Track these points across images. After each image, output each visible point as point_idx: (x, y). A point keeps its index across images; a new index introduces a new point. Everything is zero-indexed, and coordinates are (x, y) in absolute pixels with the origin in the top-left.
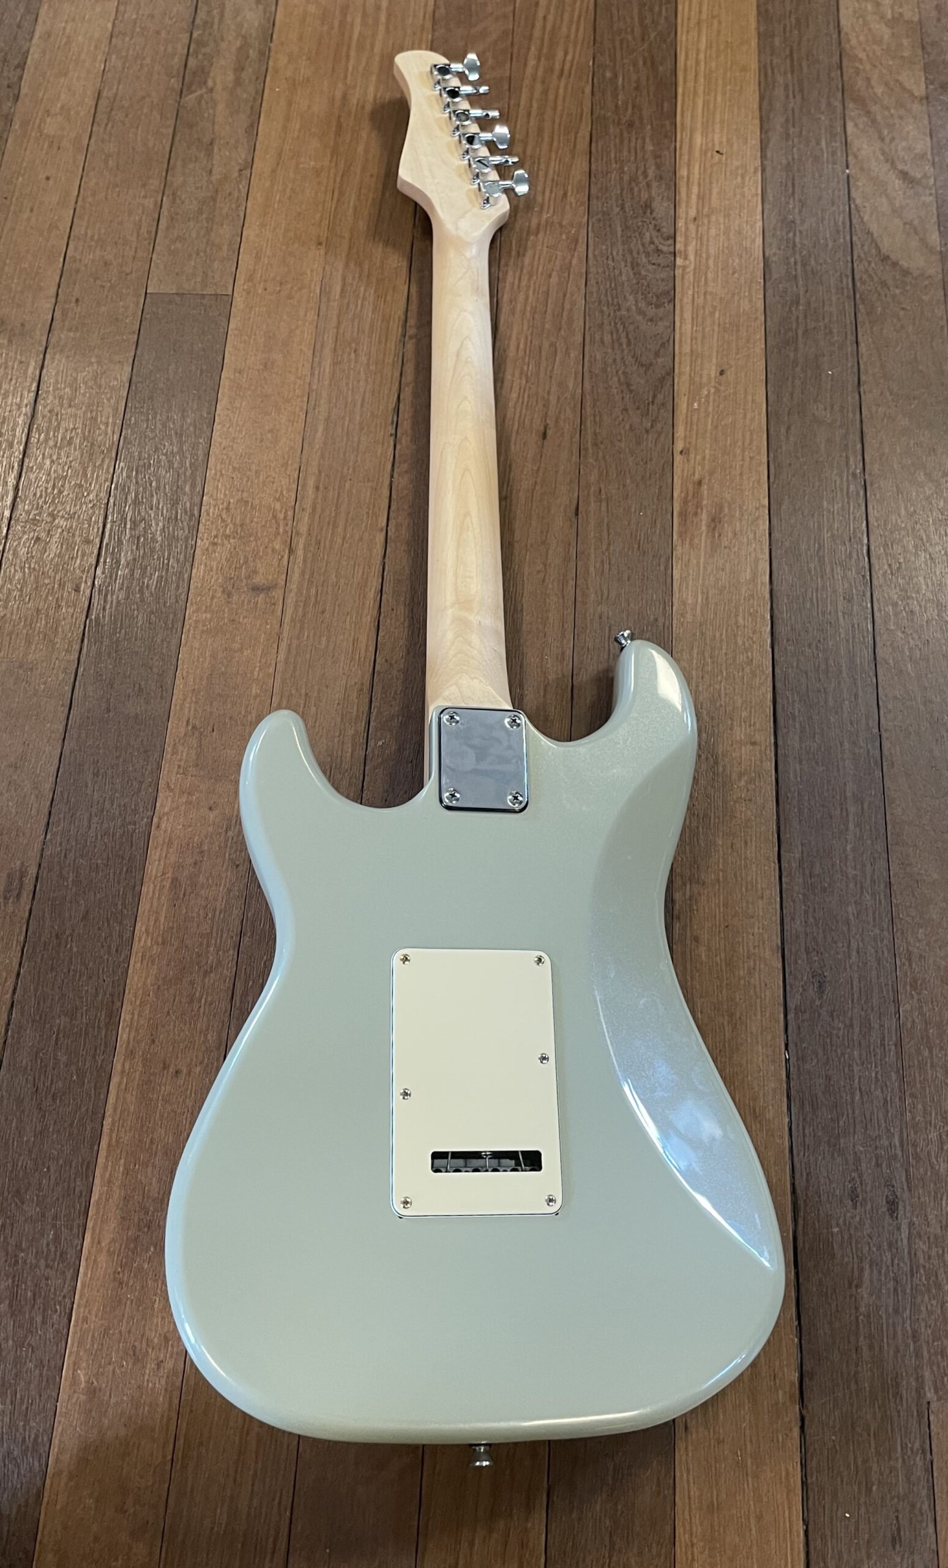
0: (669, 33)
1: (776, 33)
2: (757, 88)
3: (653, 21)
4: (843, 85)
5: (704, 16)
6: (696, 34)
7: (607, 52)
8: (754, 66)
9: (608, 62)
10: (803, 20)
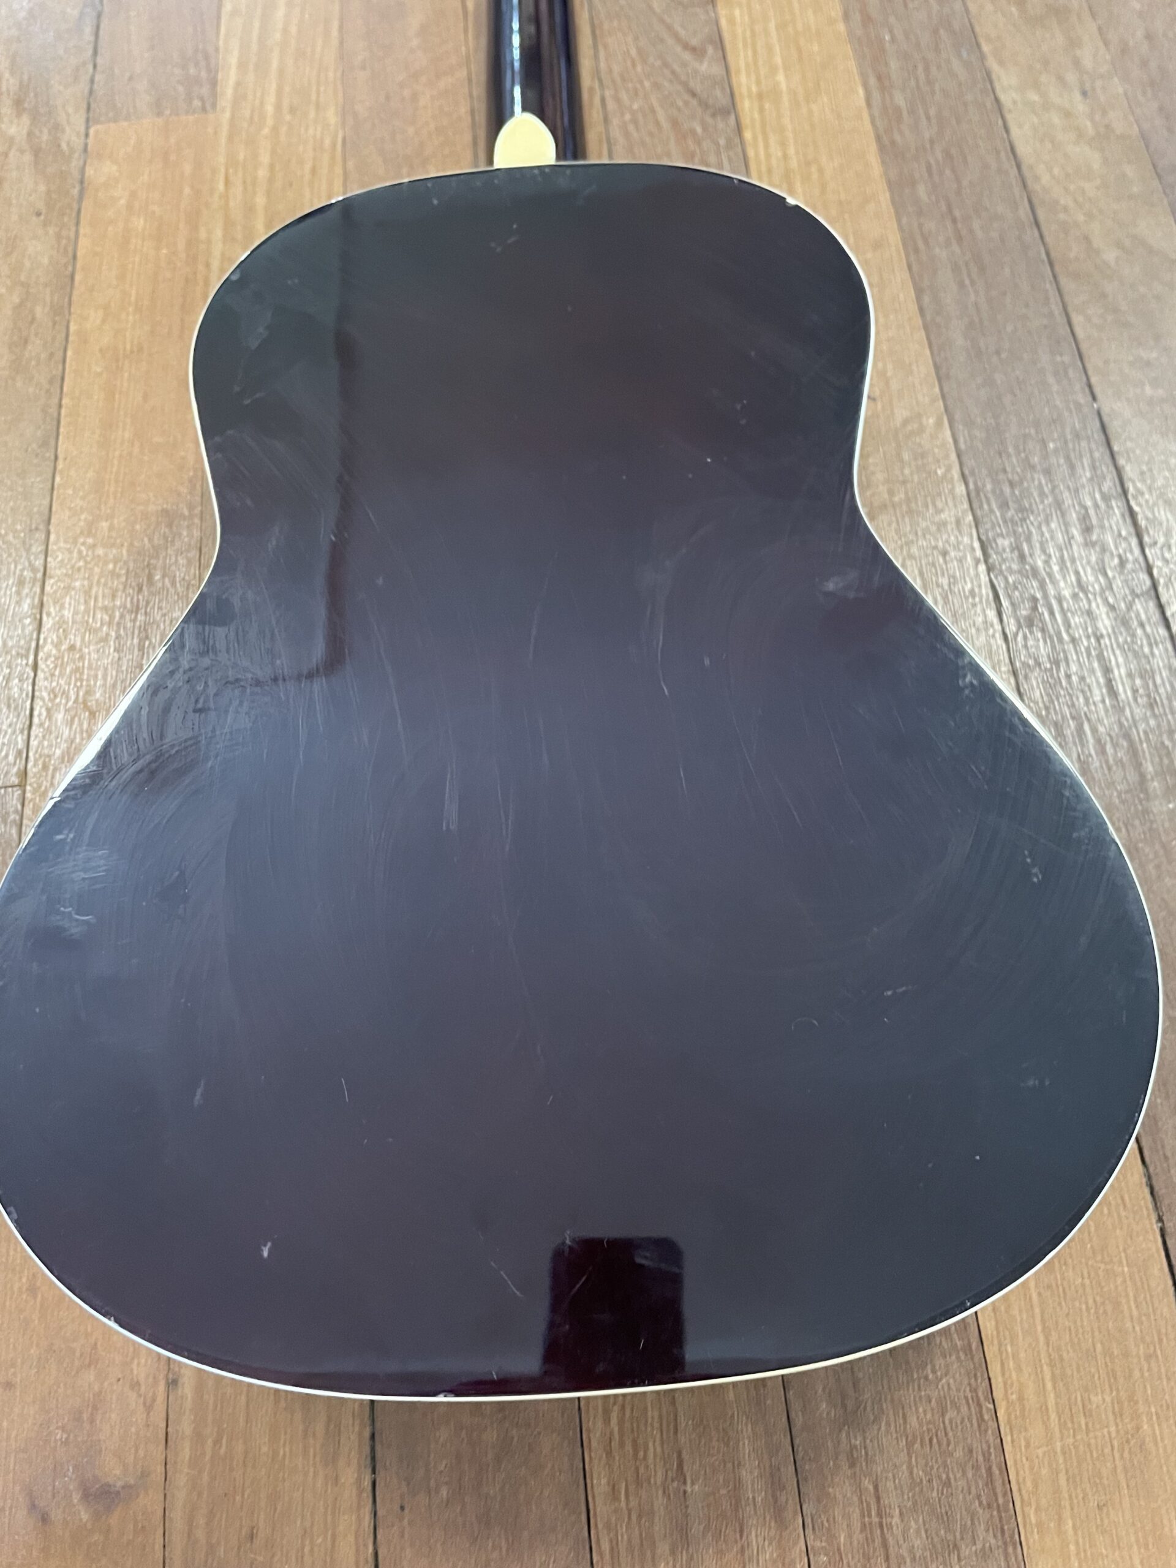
1: (917, 175)
4: (1048, 254)
5: (794, 164)
8: (894, 238)
10: (953, 151)
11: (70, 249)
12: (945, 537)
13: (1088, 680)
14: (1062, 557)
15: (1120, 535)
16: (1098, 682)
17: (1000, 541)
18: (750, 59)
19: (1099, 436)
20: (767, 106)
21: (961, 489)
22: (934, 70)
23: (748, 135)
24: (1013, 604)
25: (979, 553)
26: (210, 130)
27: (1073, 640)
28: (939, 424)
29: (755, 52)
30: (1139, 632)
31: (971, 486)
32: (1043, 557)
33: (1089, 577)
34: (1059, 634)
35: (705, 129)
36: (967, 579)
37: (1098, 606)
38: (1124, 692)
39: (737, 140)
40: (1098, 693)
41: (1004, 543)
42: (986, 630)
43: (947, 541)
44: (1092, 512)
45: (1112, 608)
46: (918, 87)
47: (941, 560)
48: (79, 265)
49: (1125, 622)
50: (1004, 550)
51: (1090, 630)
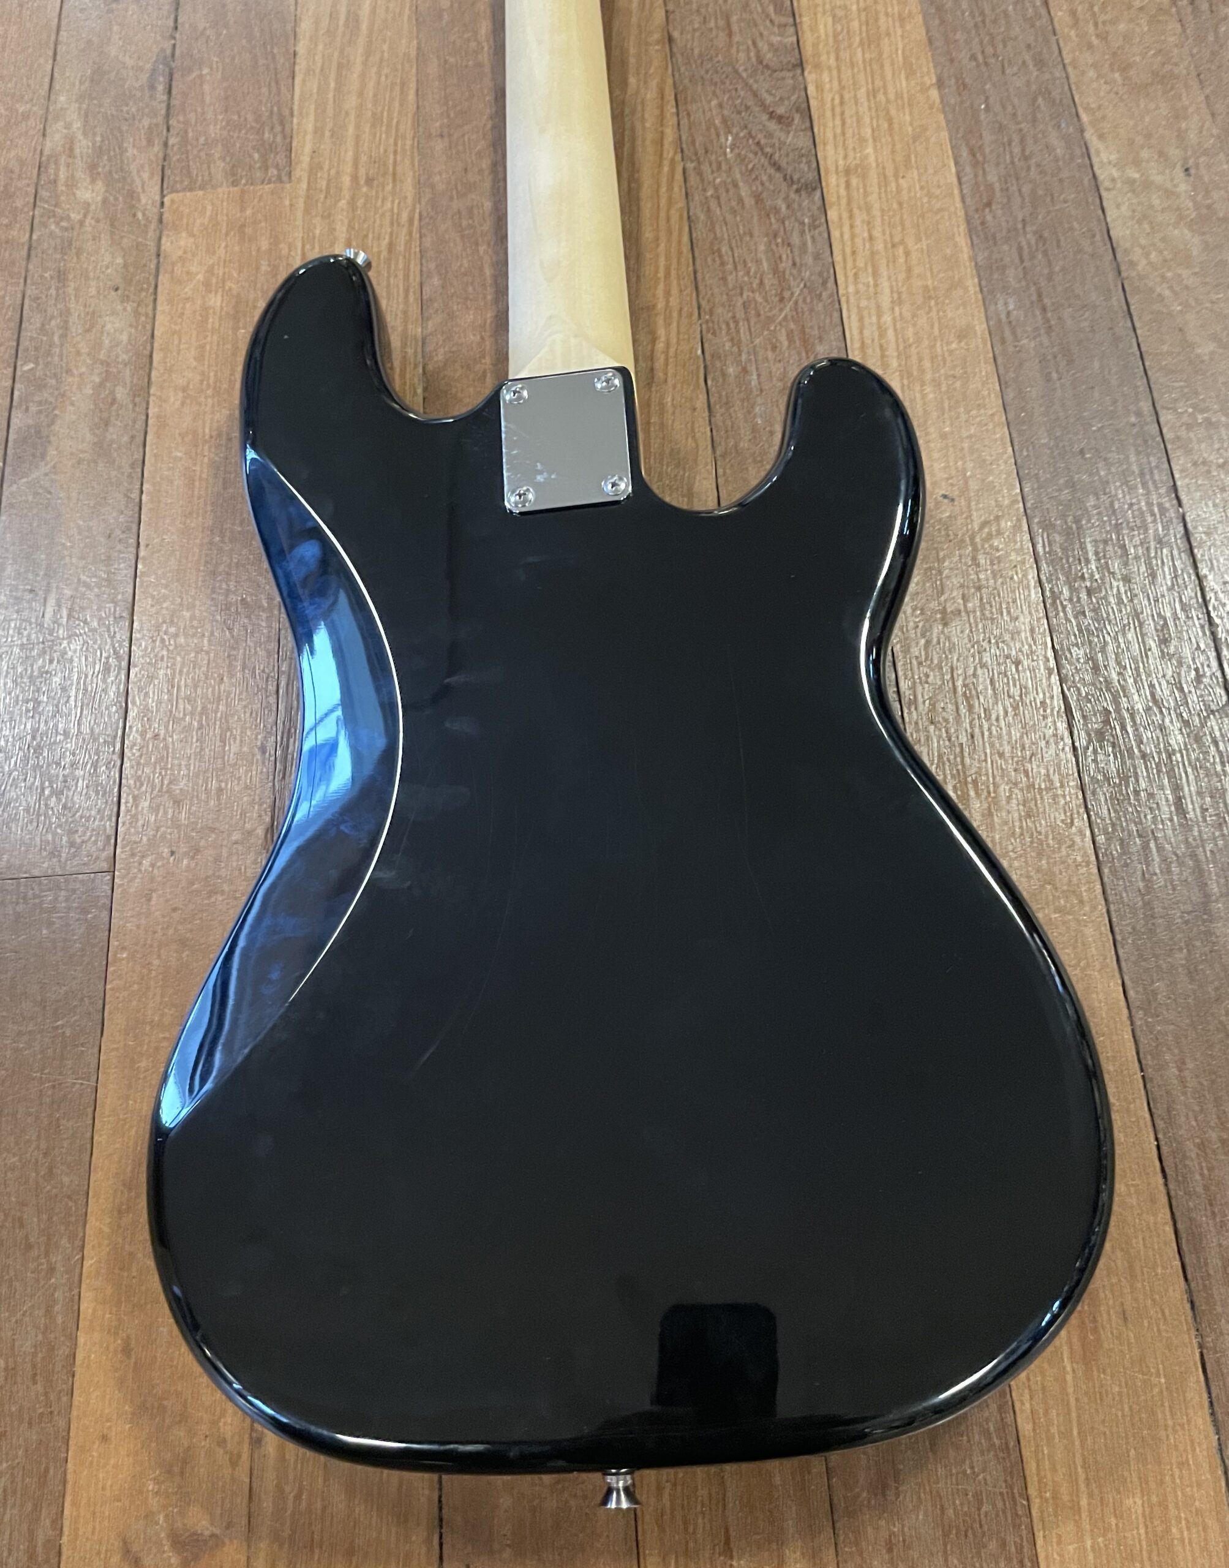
0: (824, 283)
1: (1007, 260)
2: (991, 368)
3: (794, 264)
5: (879, 246)
6: (871, 280)
7: (724, 327)
8: (981, 328)
9: (728, 345)
10: (1046, 234)
11: (149, 327)
12: (1018, 645)
13: (1157, 797)
14: (1137, 669)
15: (1198, 648)
16: (1167, 800)
17: (1074, 650)
18: (839, 131)
19: (1182, 544)
20: (854, 181)
21: (1035, 595)
22: (1030, 141)
23: (832, 214)
24: (1084, 717)
25: (1052, 663)
26: (287, 203)
27: (1144, 756)
28: (1017, 528)
29: (843, 123)
30: (1213, 749)
31: (1048, 594)
32: (1118, 669)
33: (1164, 691)
34: (1130, 750)
35: (788, 207)
36: (1039, 690)
37: (1171, 722)
38: (1193, 811)
39: (823, 220)
40: (1166, 810)
41: (1079, 653)
42: (1056, 743)
43: (1021, 651)
44: (1171, 623)
45: (1186, 723)
46: (1013, 163)
47: (1014, 670)
48: (156, 345)
49: (1198, 739)
50: (1078, 660)
51: (1162, 746)
